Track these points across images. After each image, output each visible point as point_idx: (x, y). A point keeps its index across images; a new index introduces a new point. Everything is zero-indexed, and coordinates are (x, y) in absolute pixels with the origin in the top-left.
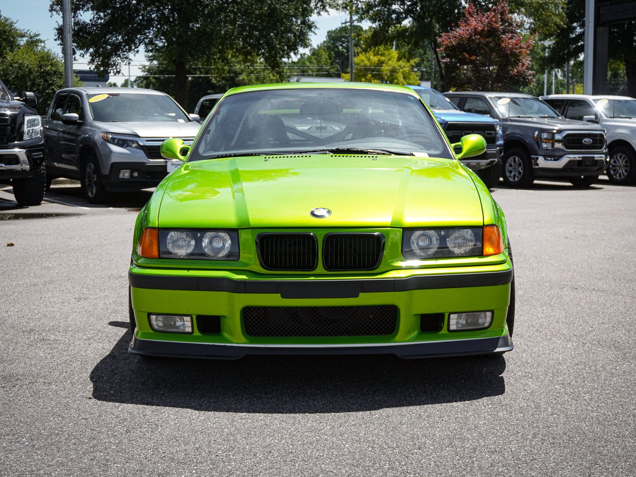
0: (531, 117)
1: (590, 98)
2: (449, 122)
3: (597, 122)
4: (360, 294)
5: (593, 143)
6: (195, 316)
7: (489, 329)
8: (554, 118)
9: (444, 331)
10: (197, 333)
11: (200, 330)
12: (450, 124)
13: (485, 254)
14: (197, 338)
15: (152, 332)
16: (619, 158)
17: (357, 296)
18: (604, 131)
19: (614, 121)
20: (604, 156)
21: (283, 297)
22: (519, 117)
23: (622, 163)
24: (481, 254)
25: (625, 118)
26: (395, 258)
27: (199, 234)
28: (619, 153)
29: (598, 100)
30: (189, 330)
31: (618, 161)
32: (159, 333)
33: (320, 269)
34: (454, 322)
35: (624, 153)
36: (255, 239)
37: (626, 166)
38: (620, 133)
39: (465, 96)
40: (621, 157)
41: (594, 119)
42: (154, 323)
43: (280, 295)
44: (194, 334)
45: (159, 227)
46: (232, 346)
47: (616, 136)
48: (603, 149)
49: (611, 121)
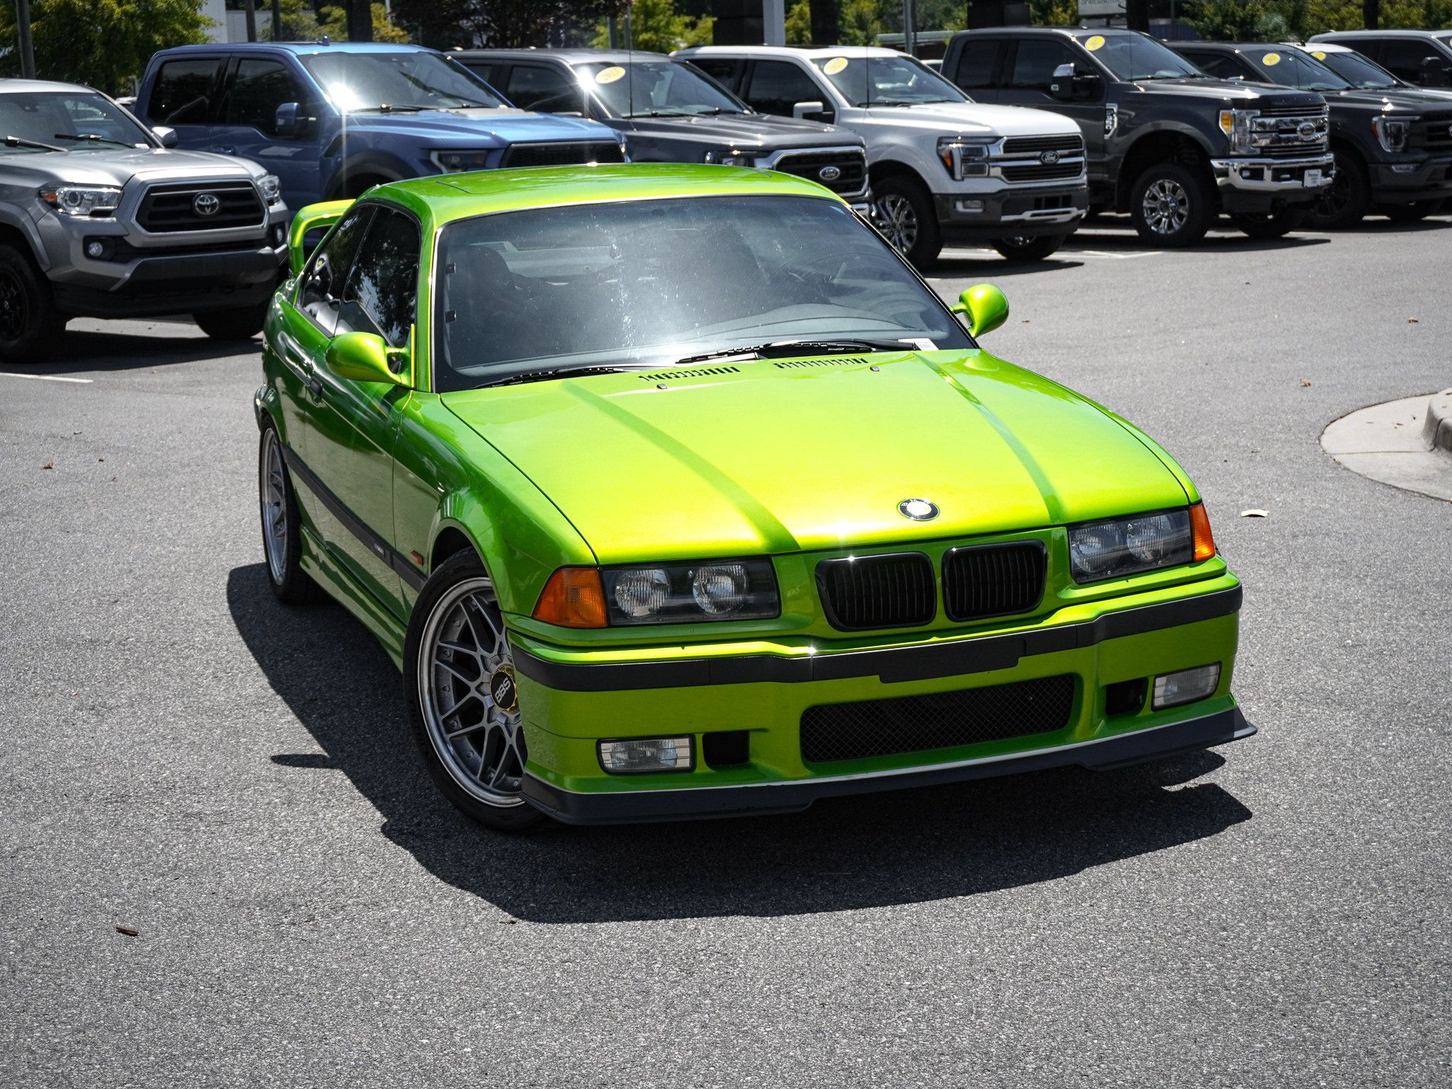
0: (682, 115)
1: (805, 56)
2: (513, 145)
3: (830, 119)
4: (1021, 659)
5: (841, 177)
6: (702, 735)
7: (1212, 698)
8: (734, 113)
9: (1146, 711)
10: (702, 768)
11: (710, 761)
12: (517, 149)
13: (1197, 557)
14: (704, 778)
15: (605, 775)
16: (890, 209)
17: (1015, 664)
18: (862, 146)
19: (871, 115)
20: (866, 206)
21: (884, 680)
22: (654, 116)
23: (897, 218)
24: (1193, 561)
25: (895, 104)
26: (1062, 586)
27: (691, 572)
28: (889, 193)
29: (829, 59)
30: (685, 763)
31: (888, 215)
32: (623, 778)
33: (941, 619)
34: (1161, 691)
35: (901, 193)
36: (813, 573)
37: (909, 227)
38: (890, 145)
39: (508, 62)
40: (894, 204)
41: (821, 110)
42: (606, 757)
43: (877, 677)
44: (697, 771)
45: (601, 563)
46: (783, 786)
47: (879, 153)
48: (863, 190)
49: (864, 115)
